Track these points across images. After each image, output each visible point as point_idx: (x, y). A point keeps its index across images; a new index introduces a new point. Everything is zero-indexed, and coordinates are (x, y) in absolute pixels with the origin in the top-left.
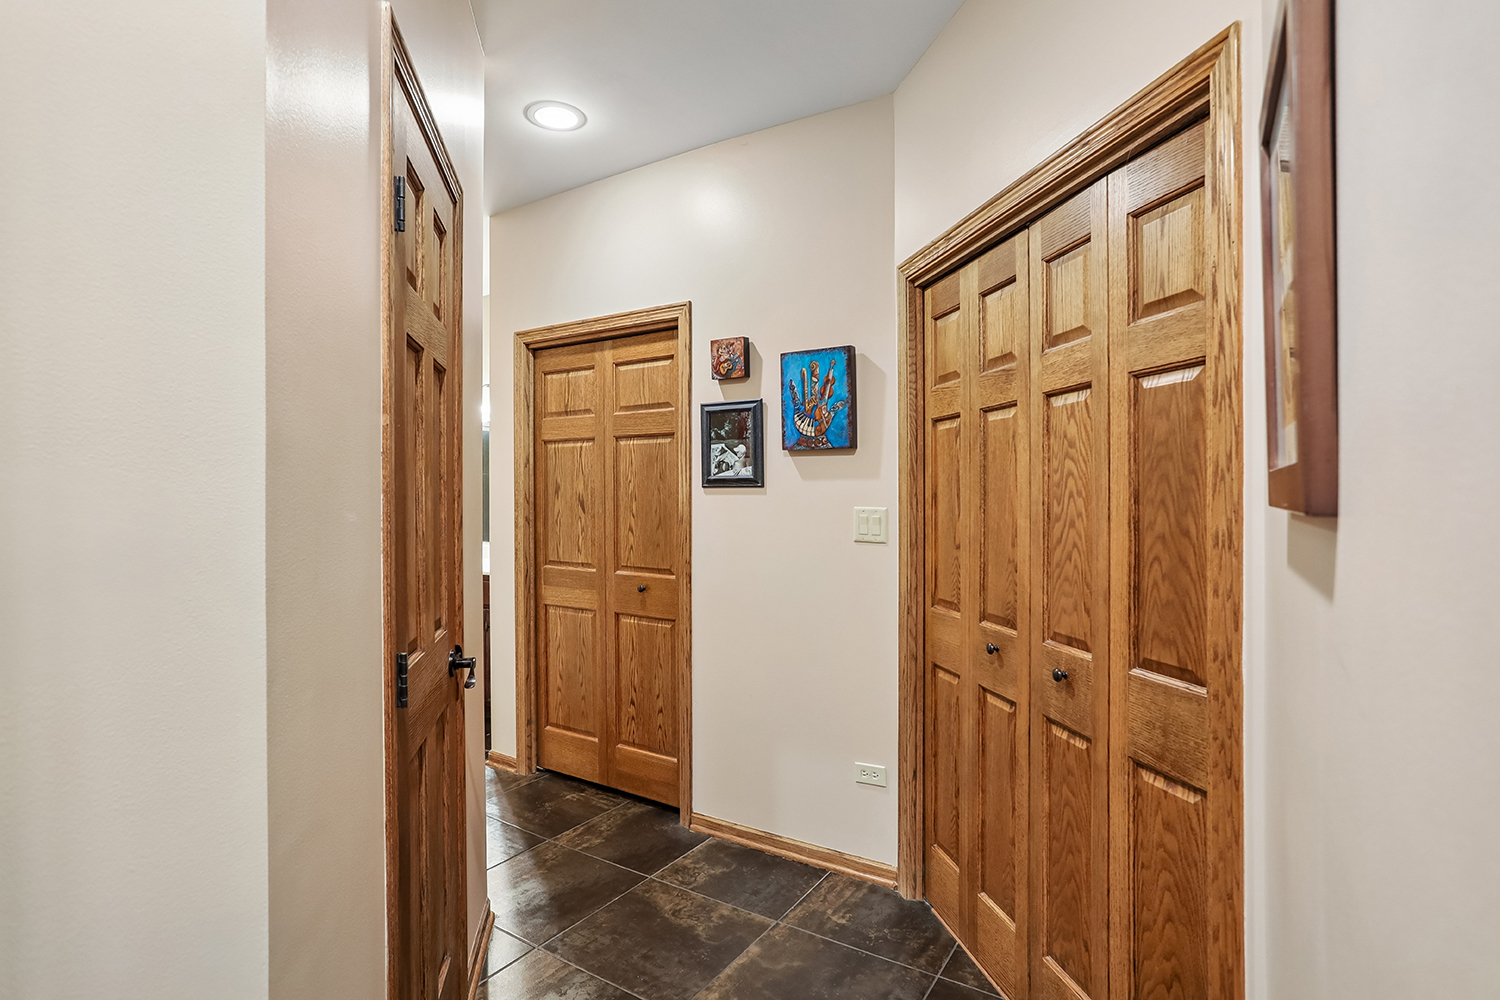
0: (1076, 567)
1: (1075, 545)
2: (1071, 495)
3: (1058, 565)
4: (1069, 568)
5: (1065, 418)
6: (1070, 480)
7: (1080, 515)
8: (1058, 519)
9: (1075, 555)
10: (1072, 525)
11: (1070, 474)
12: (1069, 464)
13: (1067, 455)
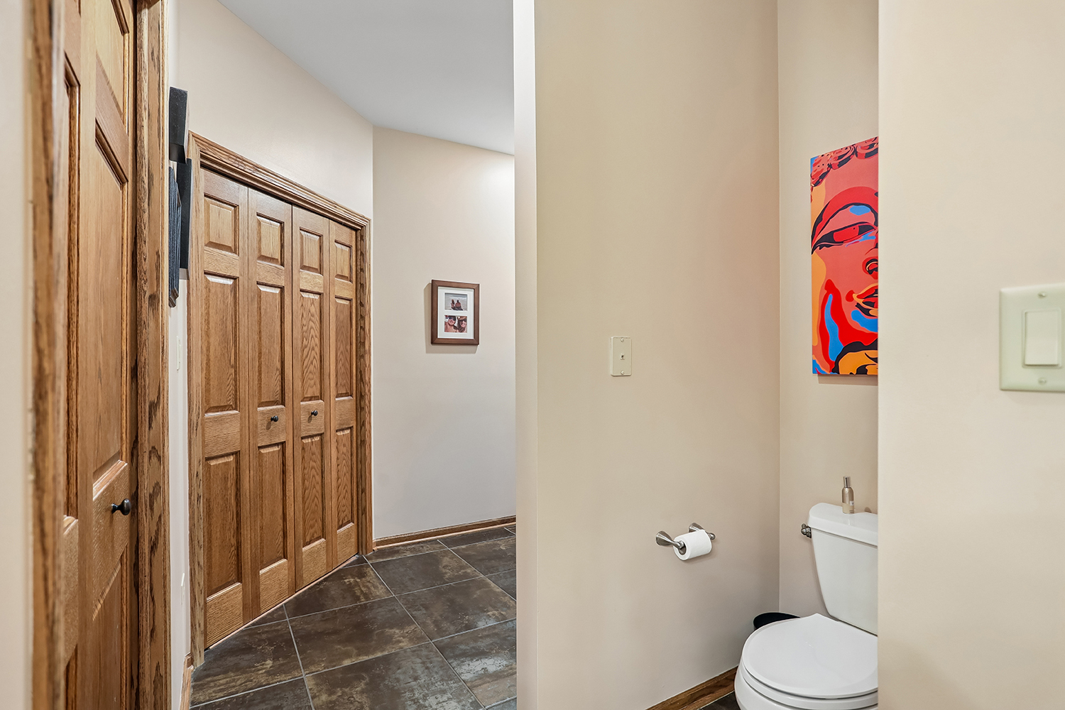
0: (315, 366)
1: (314, 357)
2: (312, 337)
3: (306, 367)
4: (312, 368)
5: (309, 303)
6: (312, 330)
7: (316, 345)
8: (306, 347)
9: (314, 361)
10: (313, 349)
11: (312, 328)
12: (311, 323)
13: (310, 320)
